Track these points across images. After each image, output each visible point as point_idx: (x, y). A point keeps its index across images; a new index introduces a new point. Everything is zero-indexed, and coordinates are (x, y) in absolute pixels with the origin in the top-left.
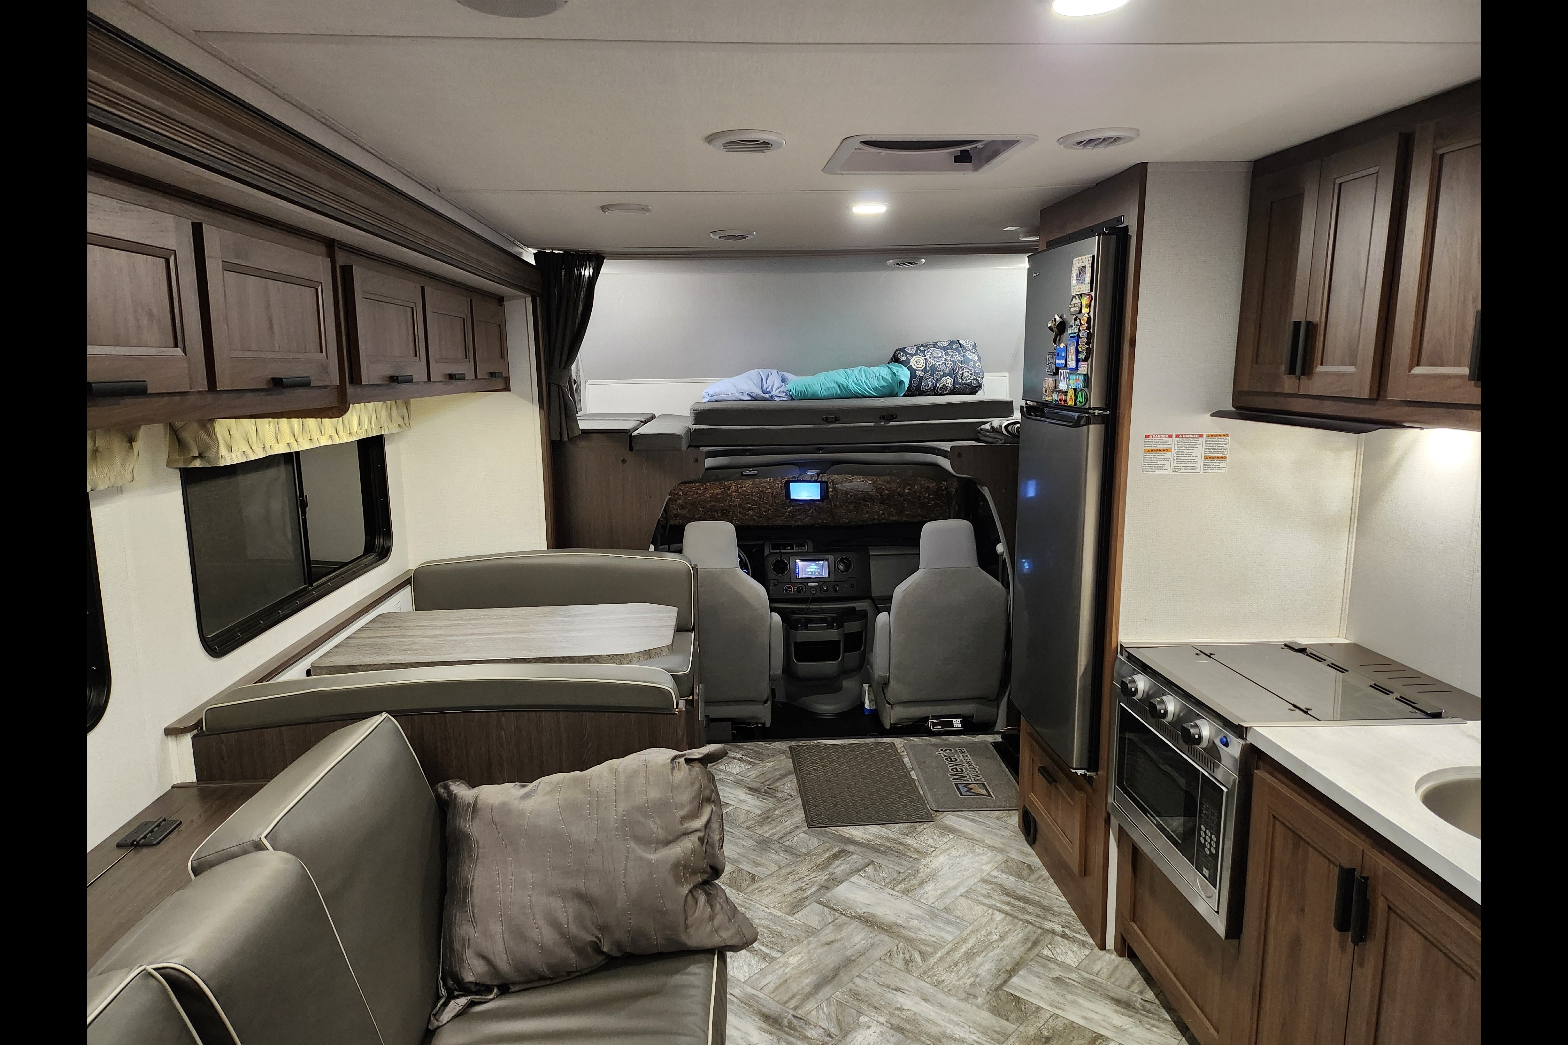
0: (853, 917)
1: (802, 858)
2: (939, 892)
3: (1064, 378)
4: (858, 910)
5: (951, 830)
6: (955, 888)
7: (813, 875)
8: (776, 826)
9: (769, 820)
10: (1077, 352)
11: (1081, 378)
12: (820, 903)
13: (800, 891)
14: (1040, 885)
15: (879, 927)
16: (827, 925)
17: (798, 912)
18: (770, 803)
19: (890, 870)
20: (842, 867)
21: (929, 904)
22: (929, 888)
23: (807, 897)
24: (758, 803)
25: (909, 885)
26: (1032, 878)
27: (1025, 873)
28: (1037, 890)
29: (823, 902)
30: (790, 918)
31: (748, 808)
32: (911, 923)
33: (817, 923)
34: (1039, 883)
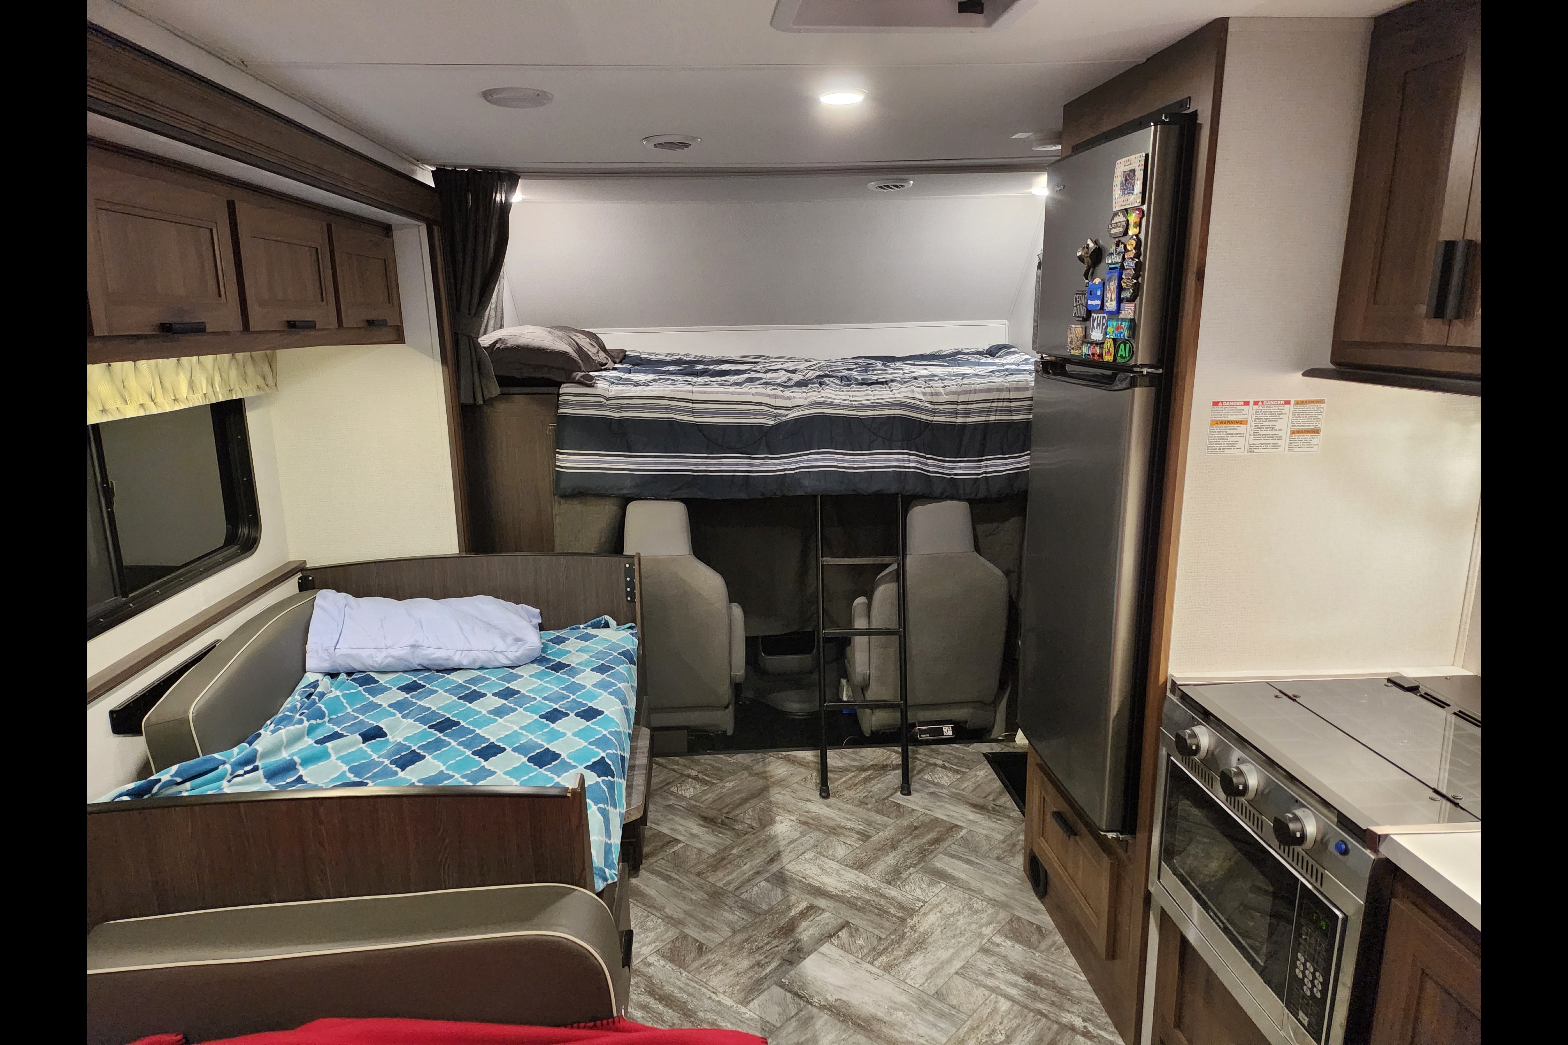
0: (822, 1008)
1: (762, 917)
2: (930, 967)
3: (1098, 325)
4: (828, 996)
5: (942, 876)
6: (949, 961)
7: (775, 942)
8: (733, 871)
9: (725, 862)
10: (1120, 289)
11: (1125, 325)
12: (782, 986)
13: (756, 968)
14: (1054, 957)
15: (854, 1023)
16: (790, 1020)
17: (753, 1000)
18: (726, 839)
19: (869, 934)
20: (811, 931)
21: (917, 986)
22: (917, 962)
23: (766, 977)
24: (712, 838)
25: (892, 958)
26: (1044, 945)
27: (1034, 938)
28: (1049, 963)
29: (785, 984)
30: (743, 1009)
31: (700, 846)
32: (894, 1016)
33: (777, 1016)
34: (1053, 954)
